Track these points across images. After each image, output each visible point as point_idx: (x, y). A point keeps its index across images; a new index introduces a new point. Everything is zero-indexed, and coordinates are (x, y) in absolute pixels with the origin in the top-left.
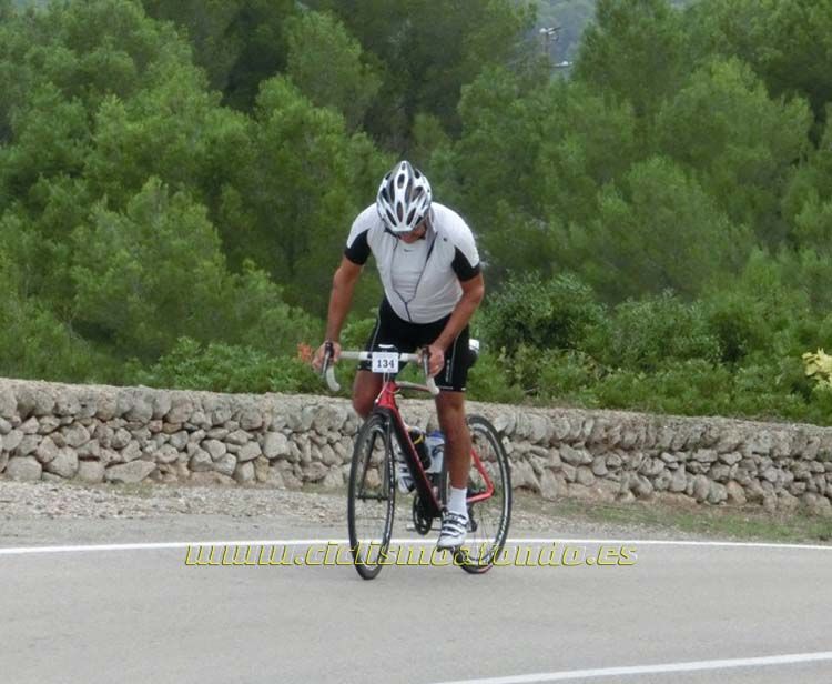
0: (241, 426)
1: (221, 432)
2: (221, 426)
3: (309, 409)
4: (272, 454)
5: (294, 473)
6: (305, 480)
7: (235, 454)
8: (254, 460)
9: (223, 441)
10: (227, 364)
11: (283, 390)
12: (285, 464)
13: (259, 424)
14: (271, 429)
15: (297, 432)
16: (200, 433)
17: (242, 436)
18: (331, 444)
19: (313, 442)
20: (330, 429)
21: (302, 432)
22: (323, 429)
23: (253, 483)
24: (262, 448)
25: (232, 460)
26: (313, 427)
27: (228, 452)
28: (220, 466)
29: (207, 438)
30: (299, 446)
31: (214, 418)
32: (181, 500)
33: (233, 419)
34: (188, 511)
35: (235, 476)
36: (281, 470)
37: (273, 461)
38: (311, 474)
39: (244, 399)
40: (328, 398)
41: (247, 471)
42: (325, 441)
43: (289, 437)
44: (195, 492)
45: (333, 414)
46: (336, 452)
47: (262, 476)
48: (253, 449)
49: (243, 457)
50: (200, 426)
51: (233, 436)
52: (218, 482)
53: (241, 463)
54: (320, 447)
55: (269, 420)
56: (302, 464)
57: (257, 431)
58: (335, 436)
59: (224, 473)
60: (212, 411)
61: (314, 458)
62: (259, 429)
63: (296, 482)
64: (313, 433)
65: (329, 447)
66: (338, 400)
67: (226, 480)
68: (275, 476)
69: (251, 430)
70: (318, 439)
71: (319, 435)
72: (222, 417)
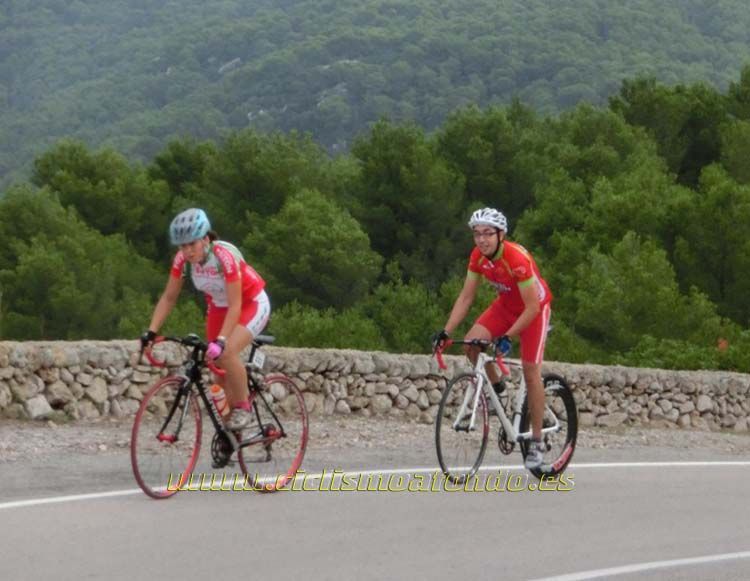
0: (682, 391)
1: (669, 395)
2: (669, 391)
3: (725, 381)
4: (702, 409)
5: (715, 421)
6: (722, 426)
7: (678, 408)
8: (690, 413)
9: (671, 400)
10: (673, 352)
11: (708, 368)
12: (710, 416)
13: (693, 390)
14: (701, 393)
15: (718, 395)
16: (656, 396)
17: (682, 397)
18: (739, 403)
19: (728, 401)
20: (739, 394)
21: (721, 395)
22: (734, 393)
23: (689, 427)
24: (695, 405)
25: (676, 413)
26: (728, 392)
27: (674, 407)
28: (668, 417)
29: (661, 398)
30: (719, 405)
31: (665, 386)
32: (644, 438)
33: (677, 386)
34: (648, 444)
35: (678, 423)
36: (708, 420)
37: (702, 414)
38: (726, 422)
39: (683, 374)
40: (737, 374)
41: (686, 420)
42: (735, 400)
43: (713, 398)
44: (652, 432)
45: (740, 384)
46: (743, 408)
47: (695, 423)
48: (689, 406)
49: (683, 410)
50: (656, 391)
51: (677, 397)
52: (667, 426)
53: (682, 414)
54: (732, 405)
55: (699, 387)
56: (721, 415)
57: (693, 395)
58: (742, 398)
59: (670, 421)
60: (663, 381)
61: (729, 412)
62: (694, 393)
63: (717, 426)
64: (727, 396)
65: (737, 405)
66: (744, 375)
67: (671, 425)
68: (703, 423)
69: (688, 394)
70: (731, 400)
71: (732, 397)
72: (669, 385)
